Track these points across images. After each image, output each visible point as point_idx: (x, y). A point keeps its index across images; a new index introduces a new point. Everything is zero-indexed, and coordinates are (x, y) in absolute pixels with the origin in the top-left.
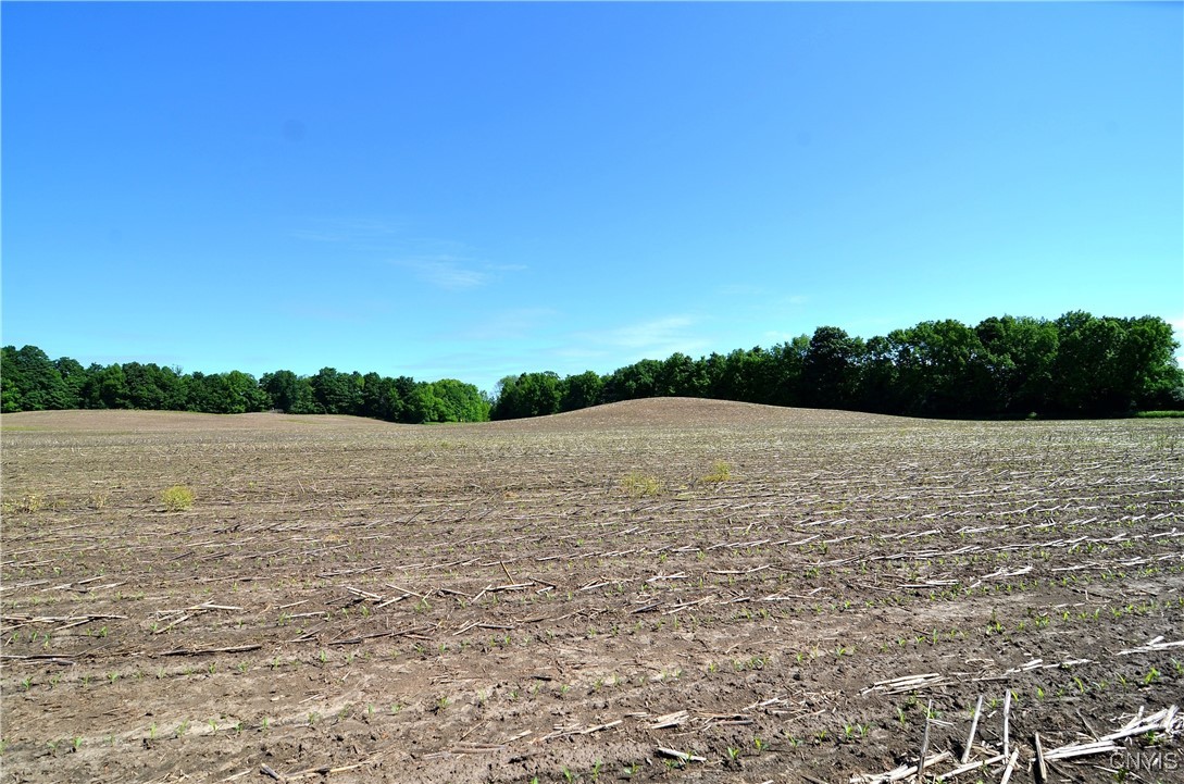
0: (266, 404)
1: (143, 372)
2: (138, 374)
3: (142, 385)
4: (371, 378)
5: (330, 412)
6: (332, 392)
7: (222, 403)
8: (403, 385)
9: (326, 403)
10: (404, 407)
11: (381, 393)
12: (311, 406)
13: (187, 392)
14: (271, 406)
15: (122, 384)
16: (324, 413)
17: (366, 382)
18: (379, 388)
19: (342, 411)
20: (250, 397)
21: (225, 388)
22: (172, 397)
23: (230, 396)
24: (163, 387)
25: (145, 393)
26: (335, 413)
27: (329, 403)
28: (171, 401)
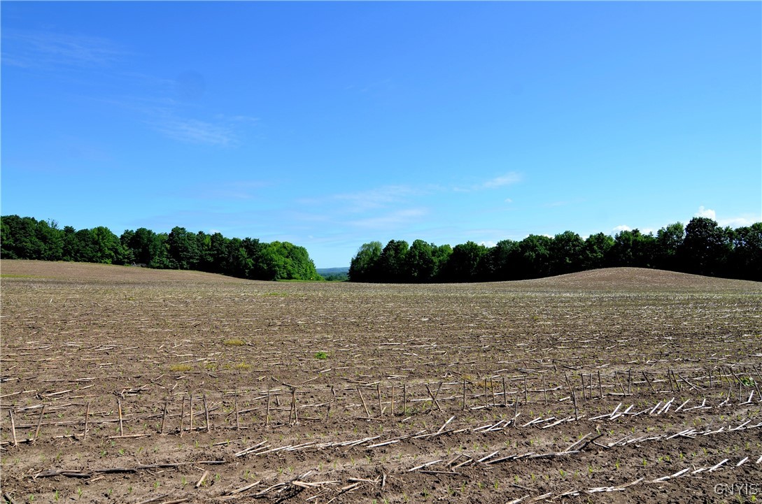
0: (128, 258)
1: (26, 225)
2: (21, 226)
3: (25, 237)
4: (216, 238)
5: (182, 268)
6: (186, 250)
7: (94, 256)
8: (251, 246)
9: (180, 259)
10: (253, 265)
11: (229, 252)
12: (166, 262)
13: (62, 246)
14: (133, 260)
15: (7, 236)
16: (176, 268)
17: (213, 242)
18: (227, 247)
19: (193, 267)
20: (116, 252)
21: (96, 243)
22: (50, 249)
23: (100, 250)
24: (44, 239)
25: (29, 245)
26: (186, 269)
27: (182, 259)
28: (50, 253)
